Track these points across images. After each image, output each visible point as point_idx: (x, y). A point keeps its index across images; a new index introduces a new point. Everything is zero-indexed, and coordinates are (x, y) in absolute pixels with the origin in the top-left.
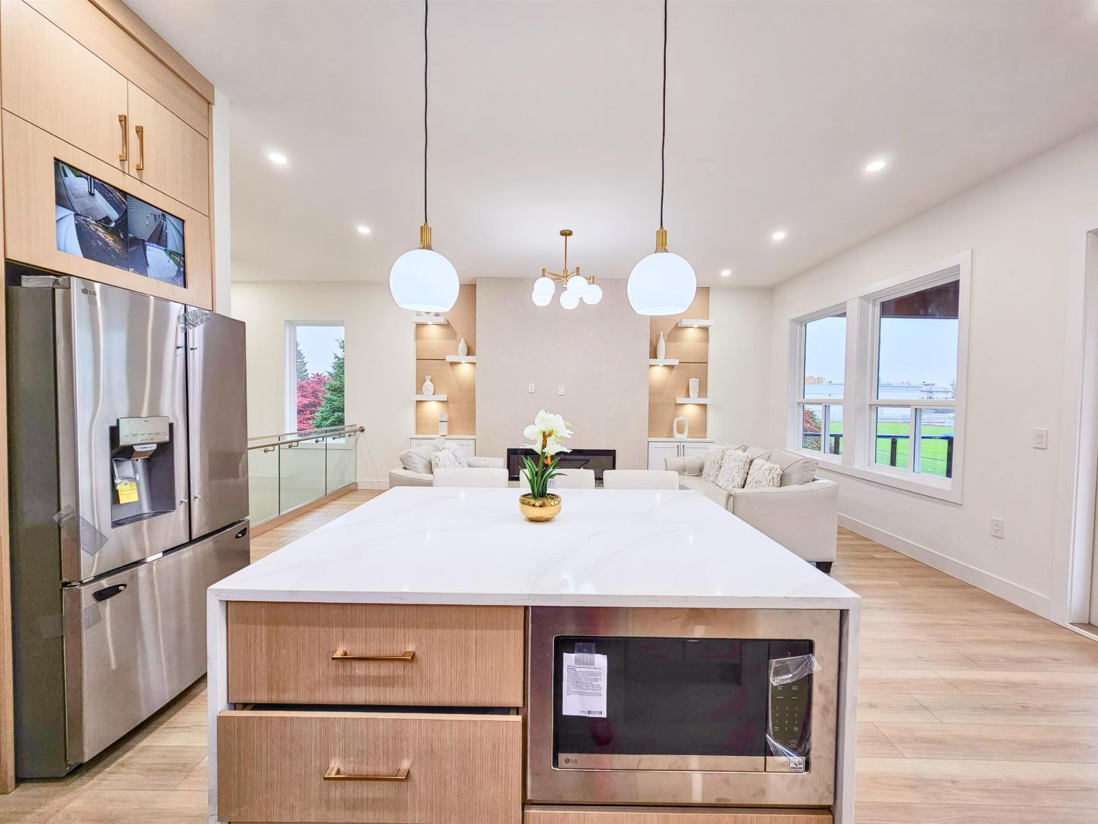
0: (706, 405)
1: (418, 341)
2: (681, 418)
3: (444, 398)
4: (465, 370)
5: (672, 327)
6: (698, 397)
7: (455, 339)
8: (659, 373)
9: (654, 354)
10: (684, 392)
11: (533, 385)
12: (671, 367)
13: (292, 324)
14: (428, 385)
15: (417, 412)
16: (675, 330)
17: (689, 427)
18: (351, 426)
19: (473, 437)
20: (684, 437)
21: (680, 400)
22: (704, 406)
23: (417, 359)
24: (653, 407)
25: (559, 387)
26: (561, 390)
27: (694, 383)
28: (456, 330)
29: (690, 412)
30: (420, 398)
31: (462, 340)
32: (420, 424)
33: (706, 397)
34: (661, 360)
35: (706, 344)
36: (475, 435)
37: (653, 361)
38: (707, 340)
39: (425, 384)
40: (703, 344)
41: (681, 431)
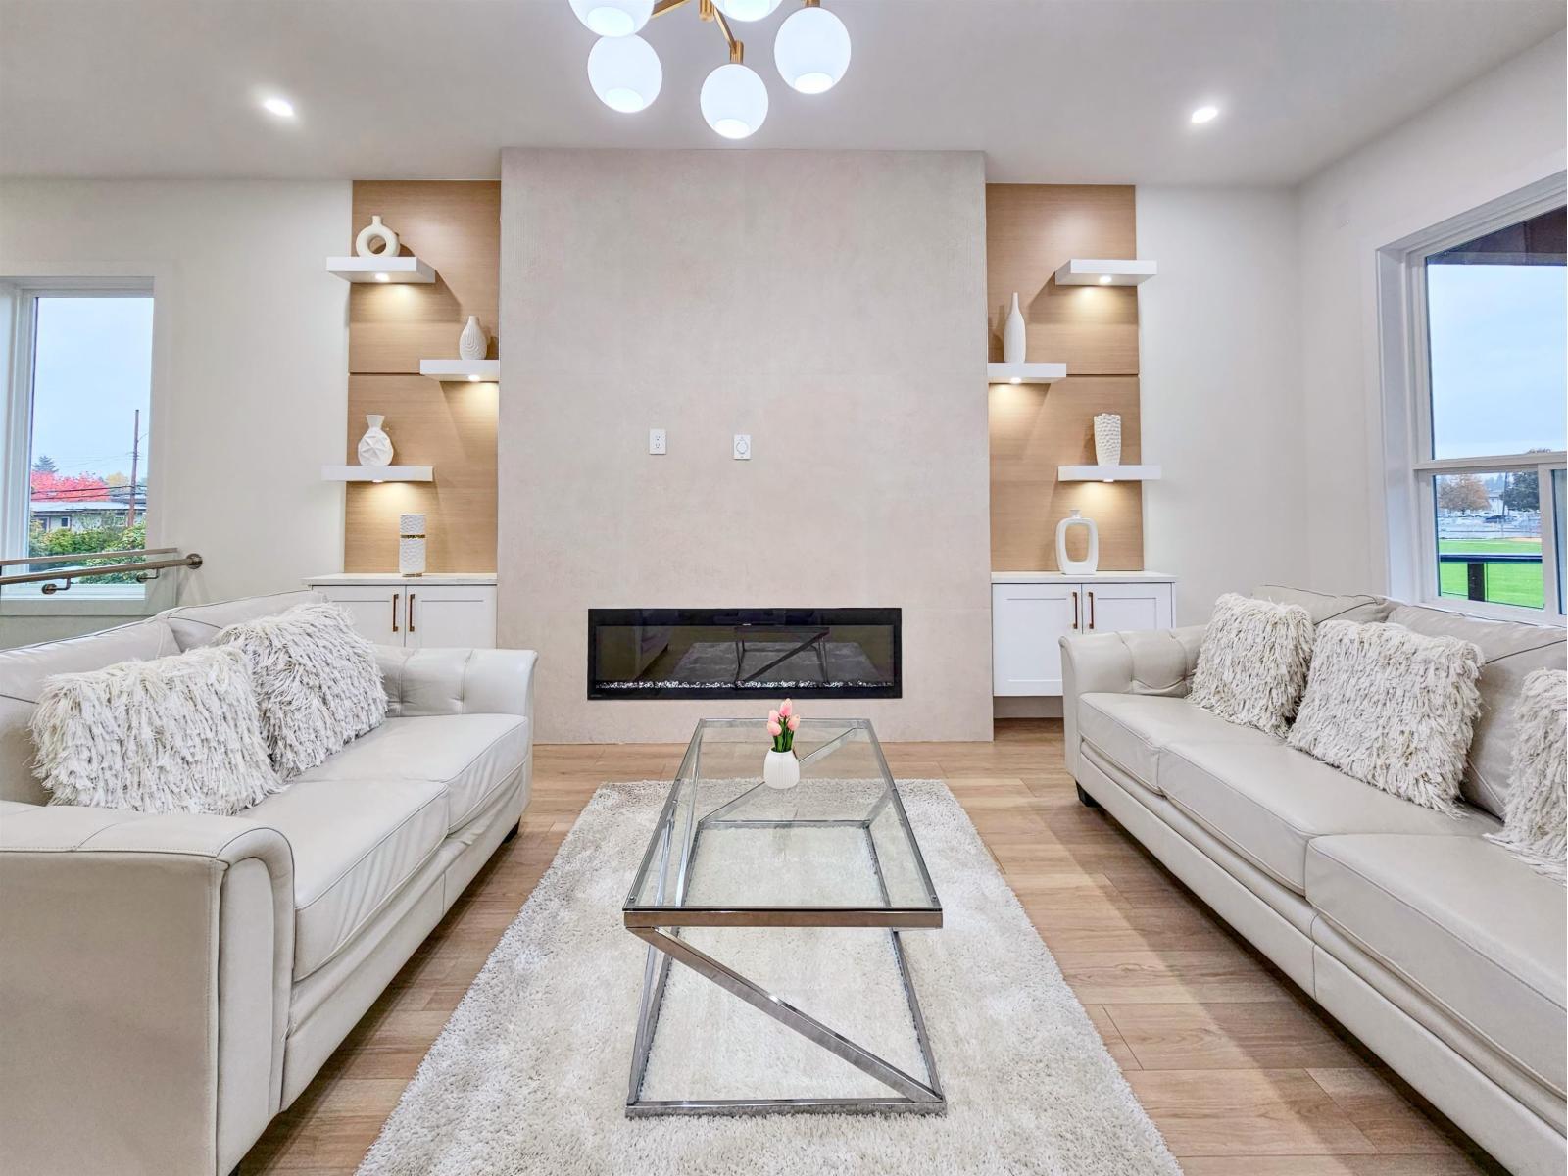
0: (1139, 482)
1: (358, 326)
2: (1077, 518)
3: (425, 473)
4: (482, 400)
5: (1041, 287)
6: (1121, 463)
7: (457, 321)
8: (1009, 403)
9: (997, 352)
10: (1079, 450)
11: (662, 433)
12: (1041, 388)
13: (25, 291)
14: (376, 440)
15: (348, 513)
16: (1050, 294)
17: (1100, 543)
18: (165, 551)
19: (491, 577)
20: (1086, 569)
21: (1067, 472)
22: (1133, 487)
23: (352, 374)
24: (998, 489)
25: (737, 438)
26: (742, 445)
27: (1107, 429)
28: (461, 299)
29: (1096, 502)
30: (356, 474)
31: (471, 320)
32: (358, 545)
33: (1138, 462)
34: (1018, 368)
35: (1131, 328)
36: (494, 570)
37: (996, 370)
38: (1133, 317)
39: (366, 437)
40: (1125, 329)
41: (1076, 553)
